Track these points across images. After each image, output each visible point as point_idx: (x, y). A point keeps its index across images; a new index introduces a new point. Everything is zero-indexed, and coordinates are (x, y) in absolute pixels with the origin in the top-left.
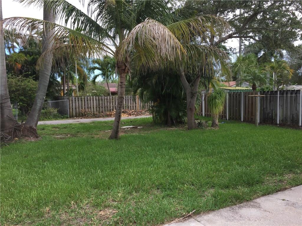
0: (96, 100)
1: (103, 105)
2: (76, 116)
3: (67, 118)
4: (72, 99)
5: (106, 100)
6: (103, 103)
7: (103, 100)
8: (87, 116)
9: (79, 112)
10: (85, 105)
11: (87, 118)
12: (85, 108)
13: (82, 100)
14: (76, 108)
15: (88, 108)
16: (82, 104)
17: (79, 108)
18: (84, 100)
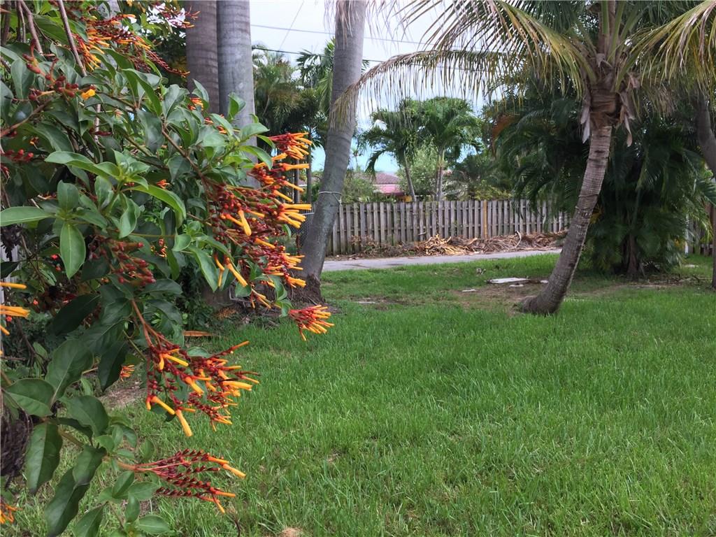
0: (386, 212)
1: (403, 224)
2: (340, 253)
5: (408, 213)
6: (403, 220)
7: (403, 213)
8: (365, 251)
9: (346, 242)
10: (359, 224)
11: (366, 257)
12: (360, 232)
13: (352, 213)
14: (339, 233)
15: (366, 232)
16: (353, 223)
17: (346, 232)
18: (359, 213)
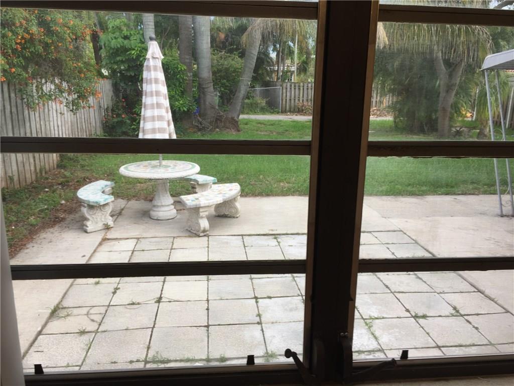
2: (290, 111)
3: (278, 113)
4: (287, 86)
8: (304, 112)
9: (295, 106)
10: (303, 95)
11: (304, 115)
12: (303, 100)
13: (299, 89)
14: (290, 100)
15: (307, 100)
16: (299, 95)
17: (295, 100)
18: (303, 89)
